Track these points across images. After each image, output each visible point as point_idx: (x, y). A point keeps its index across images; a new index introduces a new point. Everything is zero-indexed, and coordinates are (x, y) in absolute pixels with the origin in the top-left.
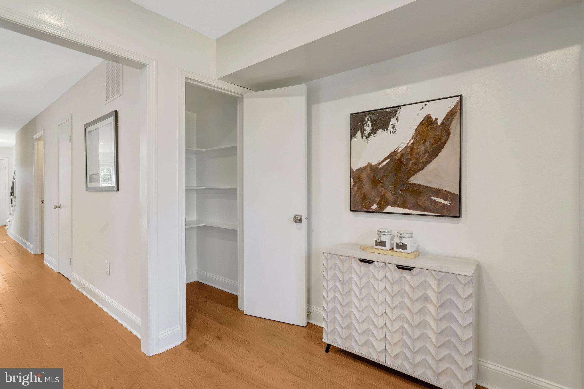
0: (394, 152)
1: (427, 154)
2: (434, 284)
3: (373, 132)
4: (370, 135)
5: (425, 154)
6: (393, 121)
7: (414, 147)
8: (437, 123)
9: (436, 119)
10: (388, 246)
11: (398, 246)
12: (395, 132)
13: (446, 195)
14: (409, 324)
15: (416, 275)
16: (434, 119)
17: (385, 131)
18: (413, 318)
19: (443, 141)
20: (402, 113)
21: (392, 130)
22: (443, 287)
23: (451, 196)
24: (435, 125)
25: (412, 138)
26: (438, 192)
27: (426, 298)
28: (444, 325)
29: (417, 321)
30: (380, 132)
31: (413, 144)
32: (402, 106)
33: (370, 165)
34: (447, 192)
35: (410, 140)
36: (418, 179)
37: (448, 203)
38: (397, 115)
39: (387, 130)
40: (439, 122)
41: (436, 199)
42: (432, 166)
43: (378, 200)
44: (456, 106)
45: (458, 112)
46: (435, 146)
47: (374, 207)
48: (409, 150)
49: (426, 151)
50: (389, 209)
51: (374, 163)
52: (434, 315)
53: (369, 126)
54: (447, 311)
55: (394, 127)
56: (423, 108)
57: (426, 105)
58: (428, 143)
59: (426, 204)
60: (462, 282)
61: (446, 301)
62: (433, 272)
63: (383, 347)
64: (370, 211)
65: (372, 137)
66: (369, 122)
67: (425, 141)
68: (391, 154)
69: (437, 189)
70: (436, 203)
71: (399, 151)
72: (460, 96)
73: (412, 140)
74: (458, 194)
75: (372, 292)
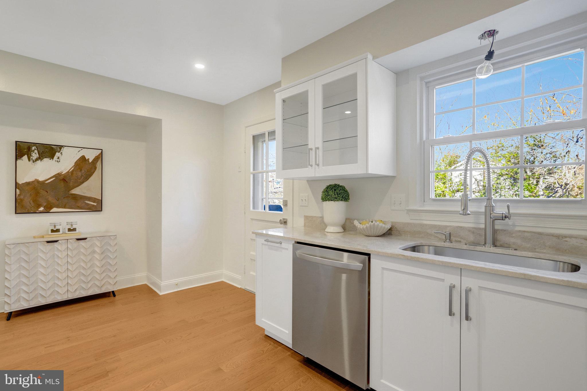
0: (58, 174)
1: (83, 178)
2: (98, 244)
3: (40, 158)
4: (37, 160)
5: (81, 177)
6: (58, 154)
7: (74, 172)
8: (89, 161)
9: (88, 159)
10: (61, 232)
11: (69, 230)
12: (59, 161)
13: (94, 200)
14: (84, 269)
15: (88, 242)
16: (87, 159)
17: (51, 159)
18: (86, 265)
19: (93, 171)
20: (64, 150)
21: (57, 160)
22: (103, 243)
23: (97, 201)
24: (87, 162)
25: (73, 167)
26: (90, 199)
27: (94, 252)
28: (103, 262)
29: (89, 265)
30: (46, 160)
31: (73, 171)
32: (65, 146)
33: (37, 181)
34: (95, 198)
35: (71, 168)
36: (76, 191)
37: (95, 204)
38: (61, 151)
39: (53, 159)
40: (90, 161)
41: (88, 202)
42: (86, 184)
43: (45, 204)
44: (100, 154)
45: (101, 158)
46: (88, 173)
47: (41, 209)
48: (70, 174)
49: (82, 176)
50: (54, 210)
51: (41, 179)
52: (99, 259)
53: (36, 154)
54: (105, 254)
55: (58, 158)
56: (80, 151)
57: (82, 150)
58: (83, 171)
59: (82, 205)
60: (112, 239)
61: (104, 250)
62: (98, 238)
63: (66, 289)
64: (38, 212)
65: (39, 162)
66: (36, 151)
67: (81, 170)
68: (56, 175)
69: (89, 197)
70: (88, 204)
71: (63, 173)
72: (102, 150)
73: (73, 169)
74: (101, 199)
75: (56, 260)
